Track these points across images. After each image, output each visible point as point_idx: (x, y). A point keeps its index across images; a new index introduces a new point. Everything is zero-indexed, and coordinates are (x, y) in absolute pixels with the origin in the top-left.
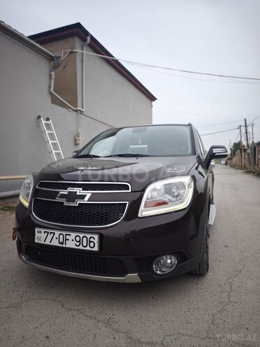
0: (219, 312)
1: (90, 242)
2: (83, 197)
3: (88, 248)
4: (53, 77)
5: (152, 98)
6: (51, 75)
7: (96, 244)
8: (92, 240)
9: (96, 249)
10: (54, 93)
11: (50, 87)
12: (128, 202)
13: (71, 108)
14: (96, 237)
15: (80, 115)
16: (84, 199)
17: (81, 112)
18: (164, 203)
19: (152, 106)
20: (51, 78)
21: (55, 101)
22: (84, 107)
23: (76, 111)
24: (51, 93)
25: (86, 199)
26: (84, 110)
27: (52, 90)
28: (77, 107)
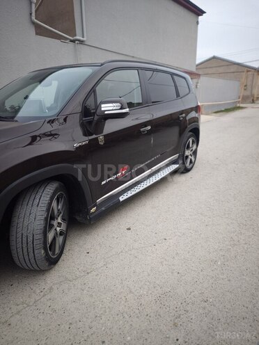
5: (198, 12)
10: (36, 20)
11: (31, 14)
15: (78, 46)
17: (81, 42)
19: (198, 23)
21: (40, 31)
22: (85, 35)
23: (73, 41)
24: (33, 23)
26: (85, 39)
27: (33, 18)
28: (76, 36)
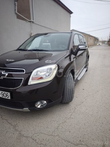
0: (63, 123)
1: (7, 95)
2: (4, 75)
3: (6, 98)
4: (16, 5)
5: (71, 12)
6: (15, 4)
7: (9, 97)
8: (7, 94)
9: (9, 98)
10: (17, 13)
11: (15, 10)
12: (23, 78)
13: (28, 21)
14: (9, 93)
15: (32, 24)
16: (5, 76)
17: (33, 22)
18: (41, 78)
19: (70, 17)
20: (15, 5)
21: (19, 17)
22: (34, 19)
23: (30, 22)
24: (16, 14)
25: (6, 76)
26: (34, 21)
27: (16, 11)
28: (31, 19)
